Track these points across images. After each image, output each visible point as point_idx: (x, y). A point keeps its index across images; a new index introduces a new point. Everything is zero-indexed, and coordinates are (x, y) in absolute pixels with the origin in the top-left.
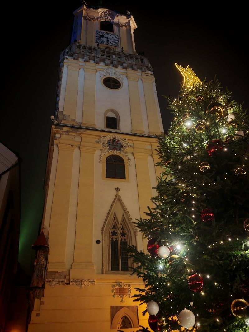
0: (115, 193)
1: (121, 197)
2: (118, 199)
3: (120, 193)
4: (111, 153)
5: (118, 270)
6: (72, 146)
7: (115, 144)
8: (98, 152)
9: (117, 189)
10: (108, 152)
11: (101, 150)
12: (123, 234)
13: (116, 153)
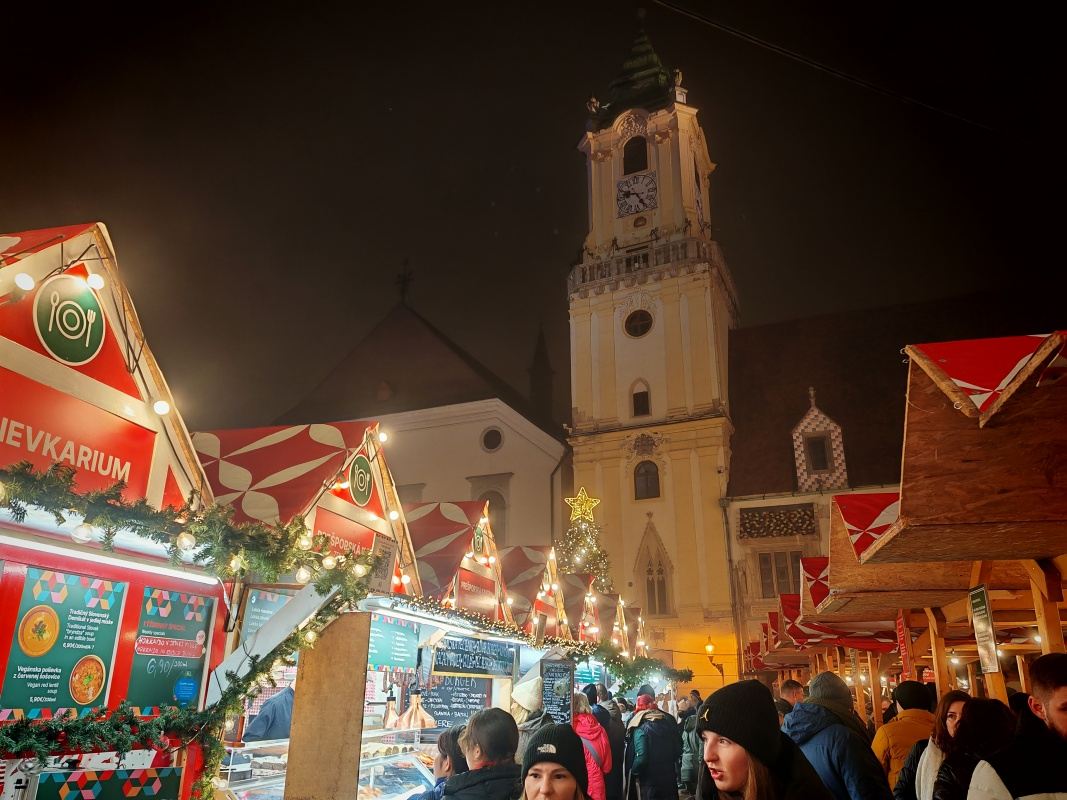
0: (646, 519)
1: (655, 525)
2: (651, 529)
3: (653, 520)
4: (640, 459)
5: (655, 613)
6: (591, 461)
7: (645, 444)
8: (623, 463)
9: (650, 515)
10: (636, 459)
11: (628, 457)
12: (660, 572)
13: (647, 458)
